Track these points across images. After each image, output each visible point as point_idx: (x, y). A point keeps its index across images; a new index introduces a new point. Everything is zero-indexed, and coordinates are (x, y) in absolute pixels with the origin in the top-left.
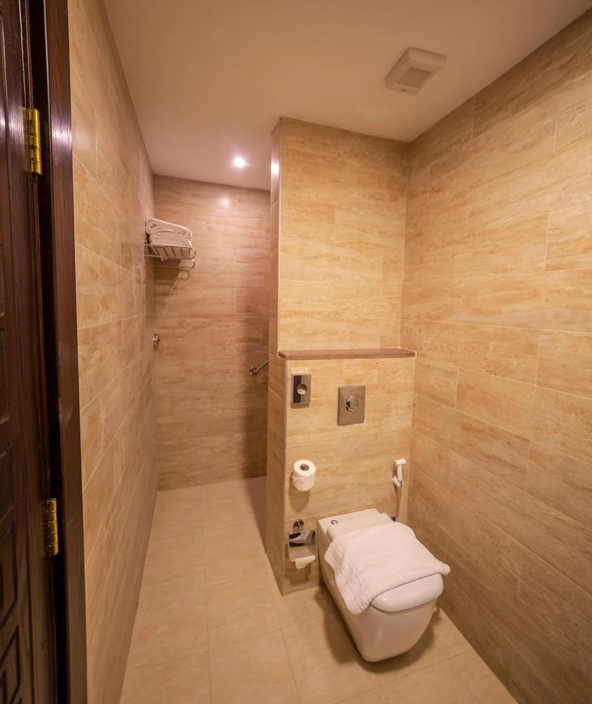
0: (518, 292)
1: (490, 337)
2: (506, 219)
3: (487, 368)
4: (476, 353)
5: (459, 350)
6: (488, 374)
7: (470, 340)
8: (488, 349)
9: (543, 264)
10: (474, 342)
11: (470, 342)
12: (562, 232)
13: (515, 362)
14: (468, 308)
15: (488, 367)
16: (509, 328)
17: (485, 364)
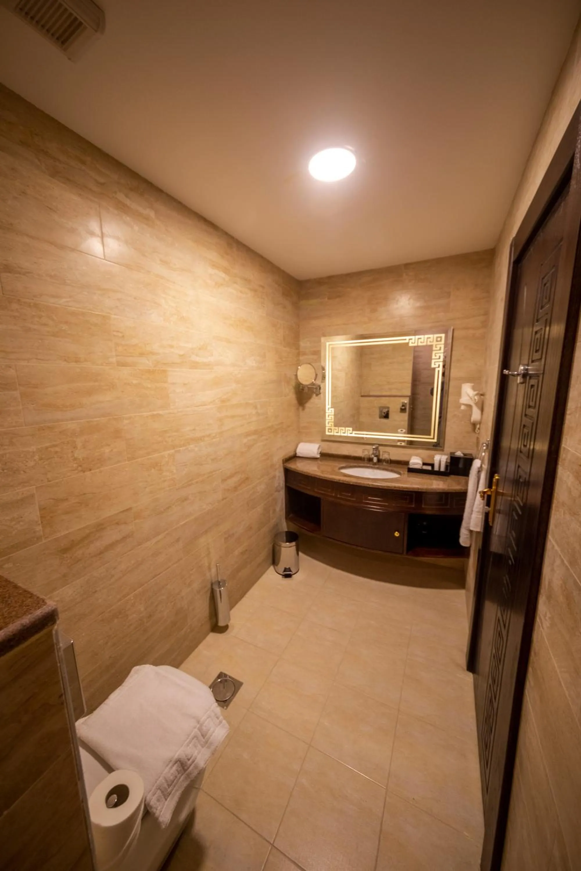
0: (97, 384)
1: (76, 433)
2: (67, 302)
3: (80, 468)
4: (61, 458)
5: (32, 463)
6: (81, 474)
7: (48, 444)
8: (75, 447)
9: (114, 360)
10: (52, 446)
11: (47, 448)
12: (123, 336)
13: (107, 450)
14: (33, 404)
15: (81, 466)
16: (96, 419)
17: (75, 465)
